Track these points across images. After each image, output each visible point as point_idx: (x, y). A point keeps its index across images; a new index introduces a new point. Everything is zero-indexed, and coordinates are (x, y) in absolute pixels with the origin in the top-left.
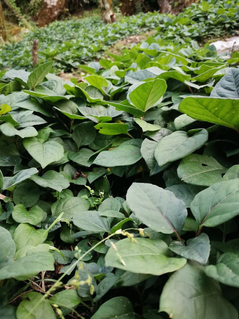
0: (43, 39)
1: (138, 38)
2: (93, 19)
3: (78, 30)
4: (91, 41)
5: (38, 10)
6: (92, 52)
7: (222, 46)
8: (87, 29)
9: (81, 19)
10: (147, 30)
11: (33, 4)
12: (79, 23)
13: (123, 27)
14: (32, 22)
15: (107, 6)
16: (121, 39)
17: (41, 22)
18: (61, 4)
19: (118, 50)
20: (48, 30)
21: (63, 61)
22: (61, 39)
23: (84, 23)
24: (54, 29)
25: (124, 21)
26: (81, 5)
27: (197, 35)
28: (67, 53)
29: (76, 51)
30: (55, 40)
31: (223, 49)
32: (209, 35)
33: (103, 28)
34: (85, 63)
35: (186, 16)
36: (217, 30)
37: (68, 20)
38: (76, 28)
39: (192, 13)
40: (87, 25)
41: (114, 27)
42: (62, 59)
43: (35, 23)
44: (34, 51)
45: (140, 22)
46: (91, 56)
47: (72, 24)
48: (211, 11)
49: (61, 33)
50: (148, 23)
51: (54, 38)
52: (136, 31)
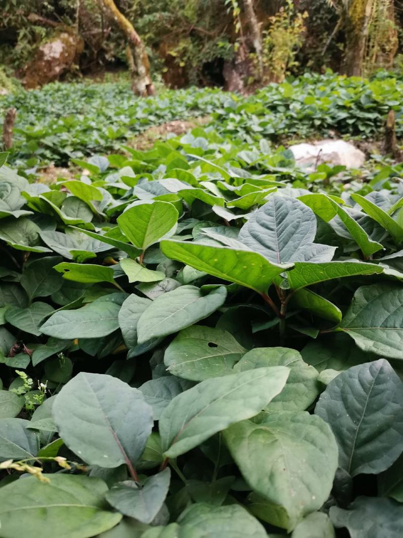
0: (30, 107)
1: (183, 125)
2: (118, 86)
3: (92, 100)
4: (108, 122)
5: (27, 62)
6: (106, 139)
7: (308, 153)
8: (106, 101)
9: (98, 85)
10: (199, 115)
11: (19, 52)
12: (95, 89)
13: (161, 106)
14: (15, 79)
15: (142, 69)
16: (158, 124)
17: (31, 81)
18: (67, 57)
19: (150, 140)
20: (40, 94)
21: (55, 148)
22: (61, 112)
23: (103, 90)
24: (50, 95)
25: (166, 96)
26: (101, 62)
27: (272, 131)
28: (65, 136)
29: (80, 134)
30: (50, 112)
31: (308, 156)
32: (289, 134)
33: (132, 103)
34: (92, 154)
35: (258, 101)
36: (301, 127)
37: (77, 82)
38: (89, 97)
39: (268, 98)
40: (107, 95)
41: (149, 103)
42: (54, 144)
43: (20, 81)
44: (7, 126)
45: (190, 100)
46: (104, 146)
47: (82, 90)
48: (295, 98)
49: (61, 102)
50: (203, 105)
51: (49, 108)
52: (182, 114)
